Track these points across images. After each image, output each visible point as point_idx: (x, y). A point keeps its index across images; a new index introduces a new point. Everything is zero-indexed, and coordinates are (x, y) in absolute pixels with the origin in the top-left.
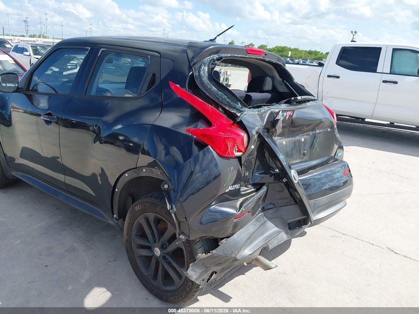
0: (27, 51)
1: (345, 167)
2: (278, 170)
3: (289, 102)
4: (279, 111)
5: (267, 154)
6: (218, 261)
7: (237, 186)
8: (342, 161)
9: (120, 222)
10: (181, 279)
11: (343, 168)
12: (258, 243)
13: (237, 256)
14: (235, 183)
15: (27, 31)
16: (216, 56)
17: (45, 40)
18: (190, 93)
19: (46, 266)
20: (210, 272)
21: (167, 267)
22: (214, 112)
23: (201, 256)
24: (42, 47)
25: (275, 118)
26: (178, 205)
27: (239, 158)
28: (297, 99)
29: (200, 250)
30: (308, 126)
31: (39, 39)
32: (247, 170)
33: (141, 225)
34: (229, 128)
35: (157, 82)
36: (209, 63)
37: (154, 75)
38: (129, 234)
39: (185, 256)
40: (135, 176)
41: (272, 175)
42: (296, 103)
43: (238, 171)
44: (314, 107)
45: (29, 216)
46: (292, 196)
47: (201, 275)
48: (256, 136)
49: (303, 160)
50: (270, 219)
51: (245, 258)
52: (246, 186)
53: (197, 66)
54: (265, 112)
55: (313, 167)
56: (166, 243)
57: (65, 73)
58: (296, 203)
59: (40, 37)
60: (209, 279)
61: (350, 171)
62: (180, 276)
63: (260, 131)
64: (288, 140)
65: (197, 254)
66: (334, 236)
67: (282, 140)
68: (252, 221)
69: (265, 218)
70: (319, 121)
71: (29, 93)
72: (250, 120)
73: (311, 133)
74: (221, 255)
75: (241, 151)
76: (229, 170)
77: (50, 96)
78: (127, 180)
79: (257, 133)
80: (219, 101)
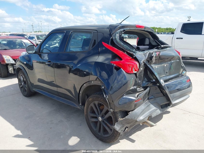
0: (34, 38)
1: (188, 79)
2: (154, 80)
3: (158, 48)
4: (153, 52)
5: (149, 73)
6: (128, 122)
7: (135, 87)
8: (186, 76)
9: (82, 107)
10: (111, 131)
11: (187, 79)
12: (147, 114)
13: (137, 120)
14: (134, 86)
15: (33, 30)
16: (122, 30)
17: (41, 33)
18: (111, 46)
19: (51, 128)
20: (125, 127)
21: (105, 126)
22: (122, 54)
23: (120, 119)
24: (41, 36)
25: (151, 56)
26: (109, 95)
27: (136, 74)
28: (161, 47)
29: (119, 117)
30: (167, 59)
31: (39, 33)
32: (139, 80)
33: (92, 107)
34: (130, 61)
35: (97, 43)
36: (119, 33)
37: (95, 40)
38: (87, 112)
39: (113, 120)
40: (89, 85)
41: (152, 82)
42: (161, 48)
43: (135, 80)
44: (170, 50)
45: (42, 108)
46: (162, 92)
47: (121, 128)
48: (143, 64)
49: (166, 75)
50: (152, 104)
51: (141, 121)
52: (139, 88)
53: (114, 34)
54: (147, 53)
55: (171, 79)
56: (104, 115)
57: (51, 47)
58: (164, 95)
59: (39, 32)
60: (124, 131)
61: (190, 80)
62: (111, 130)
63: (145, 62)
64: (158, 66)
65: (118, 119)
66: (185, 113)
67: (155, 66)
68: (143, 104)
69: (149, 103)
70: (173, 56)
71: (40, 53)
72: (140, 56)
73: (169, 62)
74: (129, 119)
75: (136, 71)
76: (131, 79)
77: (48, 53)
78: (85, 87)
79: (143, 62)
80: (125, 49)
